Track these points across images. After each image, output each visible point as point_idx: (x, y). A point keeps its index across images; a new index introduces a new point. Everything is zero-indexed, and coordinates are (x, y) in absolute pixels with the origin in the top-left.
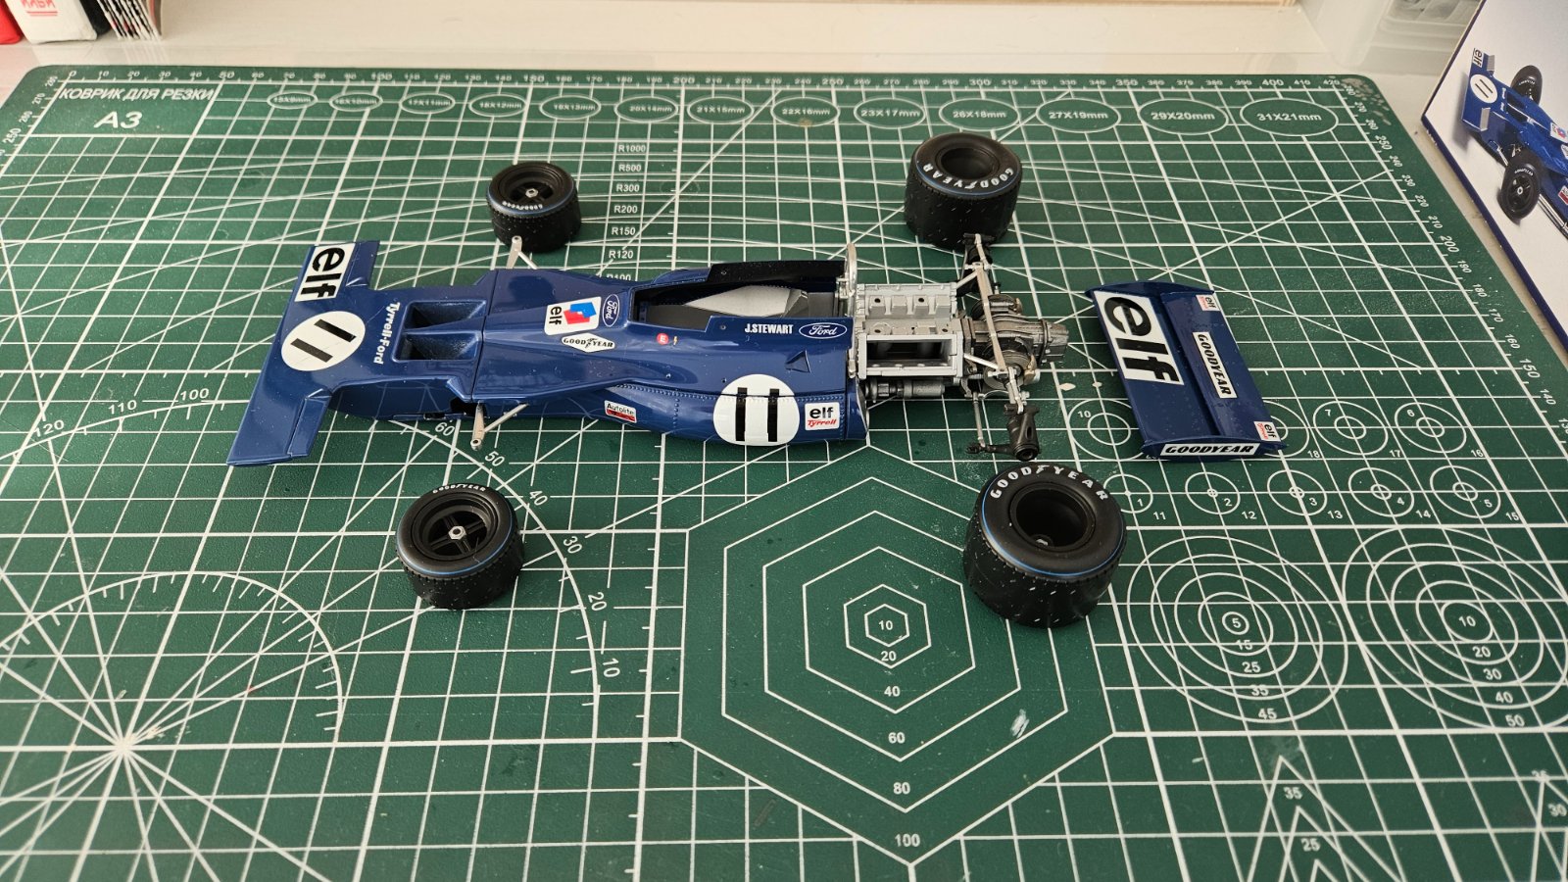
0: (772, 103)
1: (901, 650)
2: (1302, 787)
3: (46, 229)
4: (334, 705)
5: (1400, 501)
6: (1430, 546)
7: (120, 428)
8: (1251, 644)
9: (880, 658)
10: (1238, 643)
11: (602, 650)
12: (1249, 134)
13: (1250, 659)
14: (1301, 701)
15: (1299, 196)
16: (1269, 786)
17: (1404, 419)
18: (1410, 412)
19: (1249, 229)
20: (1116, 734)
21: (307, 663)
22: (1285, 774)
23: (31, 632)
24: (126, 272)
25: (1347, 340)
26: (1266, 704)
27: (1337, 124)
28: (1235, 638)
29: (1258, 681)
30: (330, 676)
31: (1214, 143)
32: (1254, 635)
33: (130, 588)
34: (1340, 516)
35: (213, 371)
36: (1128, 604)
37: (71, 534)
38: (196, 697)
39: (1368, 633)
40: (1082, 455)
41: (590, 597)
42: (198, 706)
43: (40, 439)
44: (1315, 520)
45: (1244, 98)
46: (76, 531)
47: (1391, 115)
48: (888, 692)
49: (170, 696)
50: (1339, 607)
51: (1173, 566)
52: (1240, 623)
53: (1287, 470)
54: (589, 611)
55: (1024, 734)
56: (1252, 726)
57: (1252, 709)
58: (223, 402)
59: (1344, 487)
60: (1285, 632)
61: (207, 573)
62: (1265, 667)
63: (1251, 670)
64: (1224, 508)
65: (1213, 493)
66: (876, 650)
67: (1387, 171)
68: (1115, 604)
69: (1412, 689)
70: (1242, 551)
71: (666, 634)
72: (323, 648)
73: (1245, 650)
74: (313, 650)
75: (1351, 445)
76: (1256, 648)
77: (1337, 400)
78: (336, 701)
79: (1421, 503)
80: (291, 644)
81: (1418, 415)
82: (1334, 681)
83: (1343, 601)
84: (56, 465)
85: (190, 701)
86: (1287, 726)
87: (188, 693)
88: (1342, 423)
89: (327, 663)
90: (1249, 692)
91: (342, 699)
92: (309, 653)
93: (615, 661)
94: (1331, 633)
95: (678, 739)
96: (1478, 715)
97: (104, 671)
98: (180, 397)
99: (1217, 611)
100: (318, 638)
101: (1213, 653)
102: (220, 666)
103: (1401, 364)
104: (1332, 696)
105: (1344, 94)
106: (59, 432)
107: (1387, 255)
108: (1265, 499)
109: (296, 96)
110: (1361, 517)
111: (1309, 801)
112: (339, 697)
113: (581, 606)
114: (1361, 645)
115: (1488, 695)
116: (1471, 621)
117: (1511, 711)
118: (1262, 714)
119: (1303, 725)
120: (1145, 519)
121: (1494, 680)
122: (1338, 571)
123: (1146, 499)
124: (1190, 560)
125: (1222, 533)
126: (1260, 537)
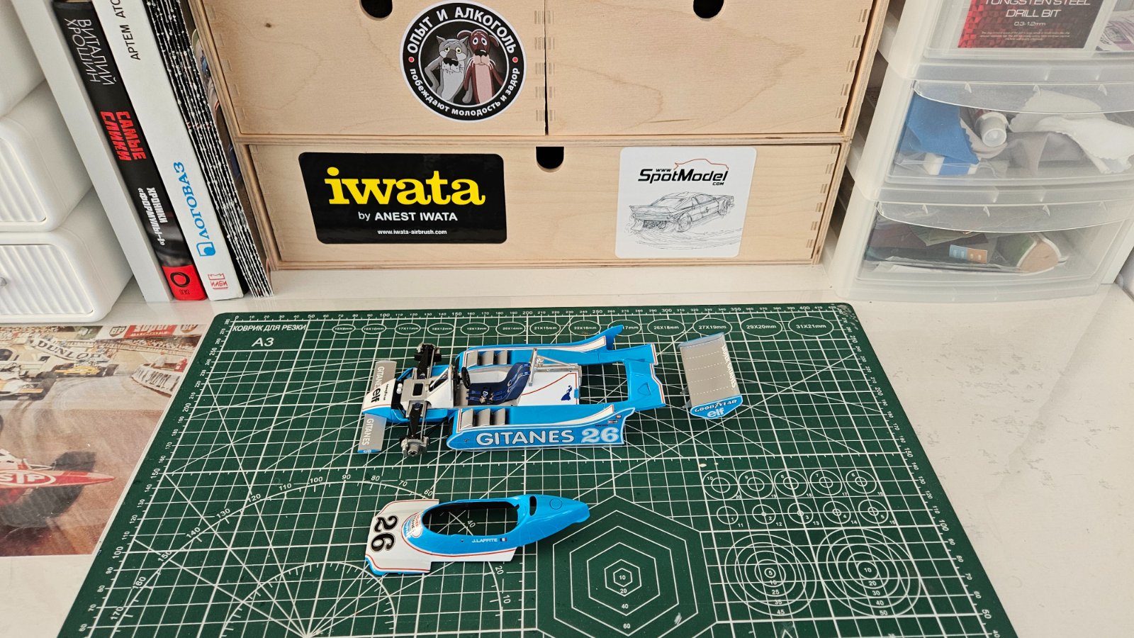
0: (570, 324)
1: (629, 588)
3: (237, 400)
4: (392, 618)
5: (845, 516)
6: (854, 536)
7: (286, 497)
8: (777, 582)
9: (620, 591)
10: (771, 582)
11: (503, 591)
12: (792, 336)
13: (775, 589)
14: (795, 606)
15: (812, 368)
17: (850, 478)
18: (853, 475)
19: (788, 385)
20: (718, 622)
21: (379, 601)
23: (261, 591)
24: (278, 421)
25: (828, 440)
26: (780, 608)
27: (833, 329)
28: (769, 579)
29: (778, 598)
30: (390, 606)
31: (775, 341)
32: (778, 578)
33: (300, 570)
34: (818, 524)
35: (323, 468)
36: (725, 565)
37: (271, 547)
38: (334, 617)
39: (825, 576)
40: (708, 498)
41: (496, 568)
42: (336, 620)
43: (251, 503)
44: (808, 526)
45: (790, 316)
46: (273, 545)
47: (859, 324)
48: (623, 606)
49: (323, 616)
50: (814, 565)
51: (745, 548)
52: (772, 573)
53: (797, 503)
54: (496, 574)
55: (680, 622)
56: (774, 617)
57: (774, 610)
58: (330, 483)
59: (821, 510)
60: (790, 577)
61: (332, 563)
62: (782, 592)
63: (776, 593)
64: (768, 521)
65: (764, 514)
66: (618, 588)
67: (854, 354)
68: (719, 566)
69: (842, 600)
70: (775, 540)
71: (530, 584)
72: (385, 594)
73: (773, 585)
74: (381, 595)
75: (826, 490)
76: (778, 584)
77: (821, 470)
78: (392, 617)
79: (854, 518)
80: (370, 593)
81: (857, 476)
82: (809, 597)
83: (817, 562)
84: (260, 515)
85: (332, 618)
86: (789, 617)
87: (331, 615)
88: (823, 480)
89: (387, 600)
90: (774, 603)
91: (395, 615)
92: (379, 597)
93: (508, 596)
94: (810, 576)
95: (536, 629)
96: (868, 611)
97: (294, 607)
98: (310, 482)
99: (763, 568)
100: (382, 590)
101: (760, 586)
102: (342, 603)
103: (851, 451)
104: (808, 604)
105: (838, 313)
106: (259, 500)
107: (850, 397)
108: (786, 516)
109: (346, 327)
110: (827, 524)
112: (394, 615)
113: (493, 573)
114: (822, 581)
115: (873, 602)
116: (870, 570)
117: (882, 609)
118: (779, 612)
119: (795, 616)
120: (734, 527)
121: (877, 596)
122: (815, 549)
123: (735, 517)
124: (752, 545)
125: (767, 532)
126: (783, 534)
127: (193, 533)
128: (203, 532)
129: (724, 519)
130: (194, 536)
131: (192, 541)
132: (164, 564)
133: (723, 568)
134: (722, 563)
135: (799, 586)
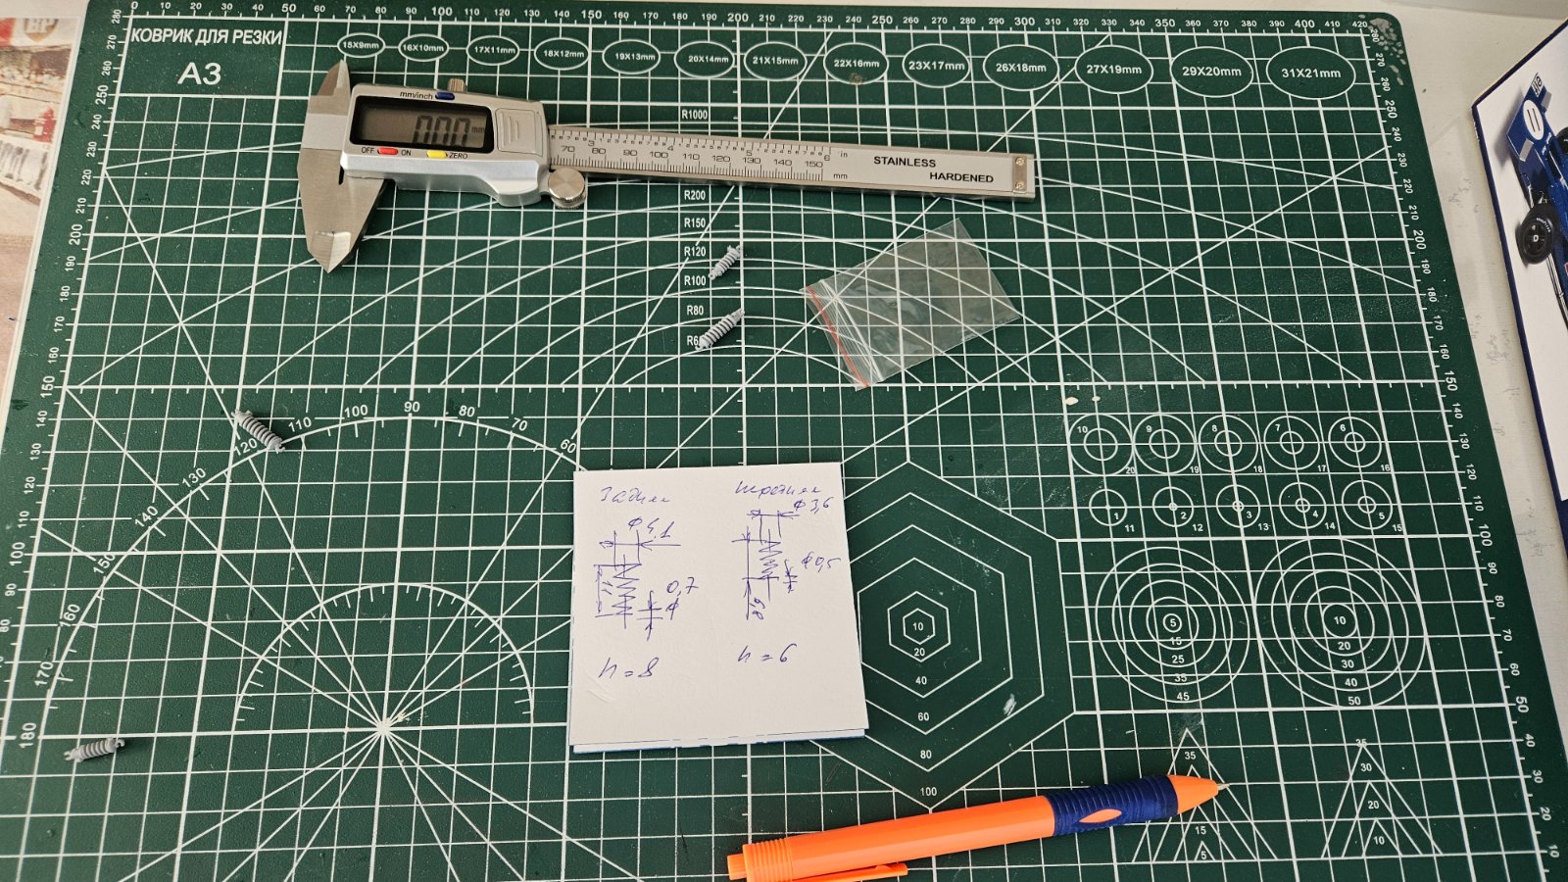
1: (928, 647)
2: (1197, 751)
5: (1315, 513)
6: (1328, 555)
7: (303, 446)
9: (913, 653)
10: (1172, 640)
16: (1175, 750)
17: (1336, 434)
18: (1342, 428)
20: (1076, 712)
21: (500, 661)
22: (1188, 741)
26: (1183, 689)
28: (1170, 635)
30: (519, 670)
32: (1184, 634)
33: (353, 597)
34: (1267, 528)
35: (366, 386)
36: (1097, 607)
37: (293, 550)
39: (1266, 631)
40: (1077, 470)
44: (1248, 532)
48: (918, 681)
51: (1134, 573)
53: (1235, 485)
55: (1012, 713)
58: (383, 419)
59: (1275, 500)
60: (1206, 630)
63: (1178, 662)
64: (1180, 521)
65: (1173, 507)
66: (911, 647)
68: (1086, 607)
70: (1189, 561)
72: (509, 648)
75: (1289, 460)
76: (1184, 643)
77: (1287, 416)
79: (1330, 517)
80: (483, 646)
86: (1195, 706)
88: (1287, 437)
89: (514, 660)
90: (1172, 679)
94: (1240, 631)
96: (1329, 697)
98: (345, 414)
99: (1161, 612)
102: (437, 664)
103: (1347, 377)
108: (1212, 512)
110: (1282, 529)
111: (1200, 762)
112: (528, 687)
114: (1260, 640)
115: (1340, 680)
116: (1342, 620)
117: (1354, 694)
118: (1180, 696)
119: (1206, 705)
120: (1119, 531)
121: (1348, 669)
122: (1255, 577)
123: (1121, 512)
124: (1147, 569)
125: (1174, 544)
126: (1203, 548)
127: (146, 518)
128: (164, 517)
129: (1102, 514)
130: (150, 523)
131: (147, 533)
132: (106, 580)
133: (1092, 611)
134: (1092, 602)
135: (1219, 648)
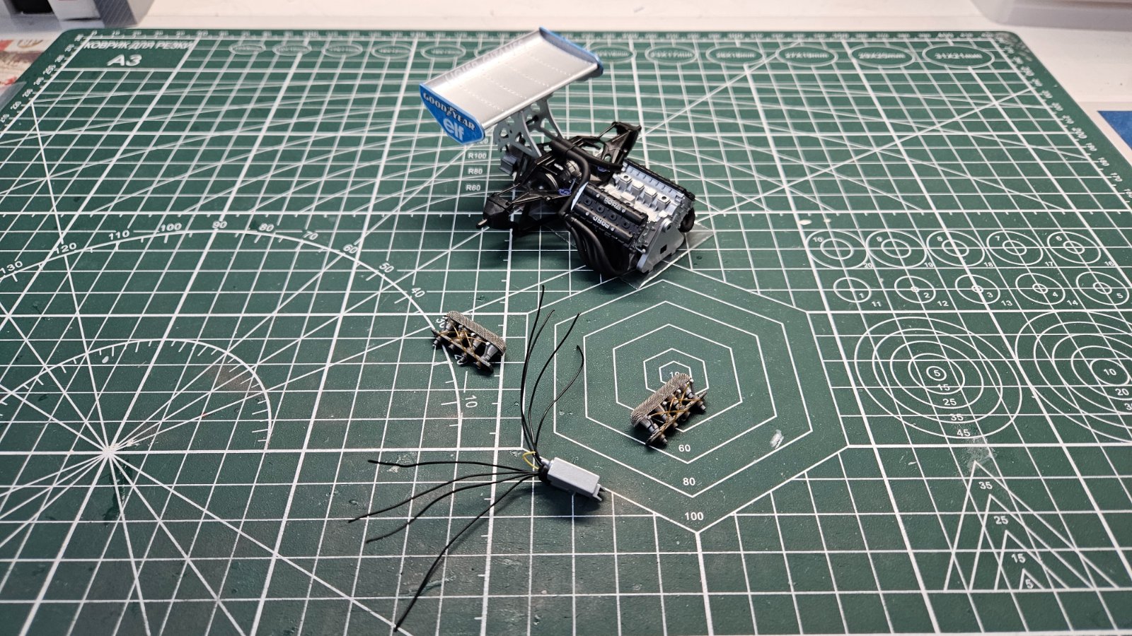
2: (992, 482)
4: (265, 425)
5: (1055, 294)
6: (1077, 321)
8: (949, 387)
10: (939, 386)
11: (465, 390)
12: (931, 66)
13: (949, 397)
14: (986, 425)
16: (968, 481)
19: (933, 124)
20: (849, 446)
22: (978, 472)
23: (43, 378)
24: (125, 152)
25: (1009, 193)
26: (963, 427)
27: (993, 60)
28: (937, 383)
29: (955, 412)
31: (905, 72)
32: (950, 381)
36: (855, 361)
37: (78, 315)
38: (164, 420)
39: (1036, 380)
40: (818, 265)
42: (166, 425)
43: (58, 255)
44: (992, 307)
45: (925, 45)
46: (81, 312)
47: (1032, 55)
49: (145, 419)
50: (1013, 363)
51: (888, 336)
52: (939, 373)
54: (455, 365)
55: (780, 446)
56: (952, 441)
57: (952, 429)
61: (175, 340)
62: (960, 402)
63: (950, 404)
64: (924, 299)
65: (915, 289)
67: (1031, 88)
68: (845, 361)
69: (1072, 417)
70: (937, 325)
73: (944, 391)
74: (251, 389)
75: (1017, 259)
76: (952, 390)
77: (1004, 230)
78: (267, 422)
80: (234, 385)
81: (1064, 240)
82: (1013, 412)
83: (1016, 359)
84: (69, 271)
85: (160, 422)
86: (979, 441)
87: (159, 417)
88: (1008, 245)
90: (949, 418)
91: (272, 421)
92: (248, 391)
93: (474, 397)
94: (1008, 379)
97: (97, 402)
98: (160, 229)
99: (923, 366)
100: (255, 382)
101: (921, 393)
103: (1049, 207)
104: (1012, 421)
105: (997, 42)
106: (73, 251)
107: (1035, 140)
108: (954, 293)
109: (251, 46)
110: (1025, 304)
111: (997, 490)
112: (270, 420)
113: (451, 361)
114: (1032, 388)
118: (959, 433)
119: (990, 440)
120: (866, 306)
122: (1011, 339)
123: (866, 293)
124: (901, 333)
125: (923, 315)
126: (952, 317)
129: (848, 295)
133: (851, 364)
134: (850, 357)
135: (991, 393)
